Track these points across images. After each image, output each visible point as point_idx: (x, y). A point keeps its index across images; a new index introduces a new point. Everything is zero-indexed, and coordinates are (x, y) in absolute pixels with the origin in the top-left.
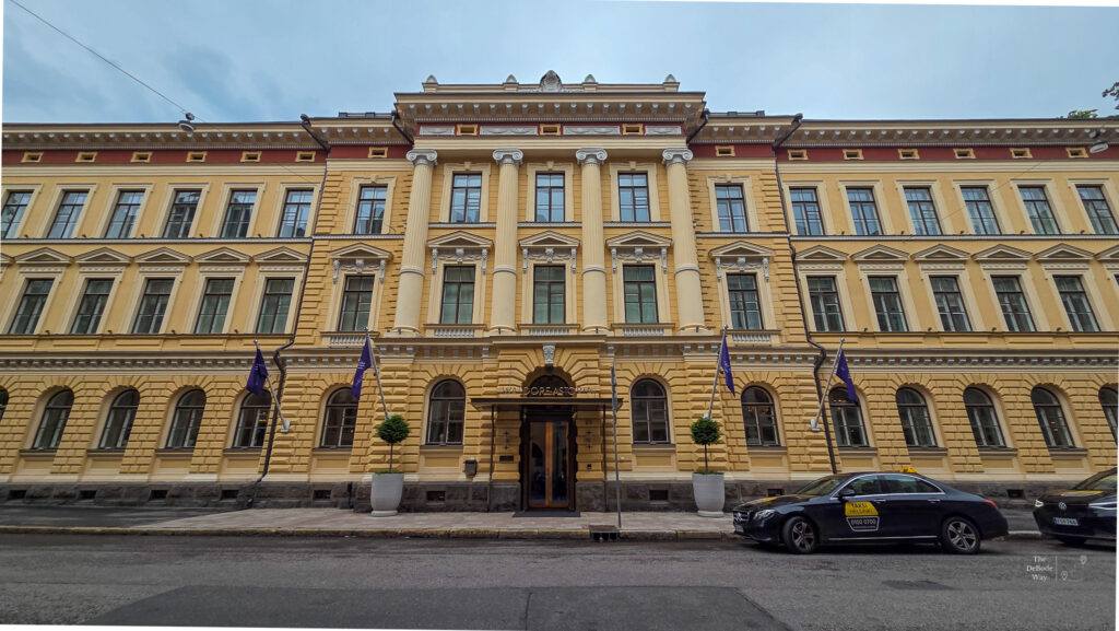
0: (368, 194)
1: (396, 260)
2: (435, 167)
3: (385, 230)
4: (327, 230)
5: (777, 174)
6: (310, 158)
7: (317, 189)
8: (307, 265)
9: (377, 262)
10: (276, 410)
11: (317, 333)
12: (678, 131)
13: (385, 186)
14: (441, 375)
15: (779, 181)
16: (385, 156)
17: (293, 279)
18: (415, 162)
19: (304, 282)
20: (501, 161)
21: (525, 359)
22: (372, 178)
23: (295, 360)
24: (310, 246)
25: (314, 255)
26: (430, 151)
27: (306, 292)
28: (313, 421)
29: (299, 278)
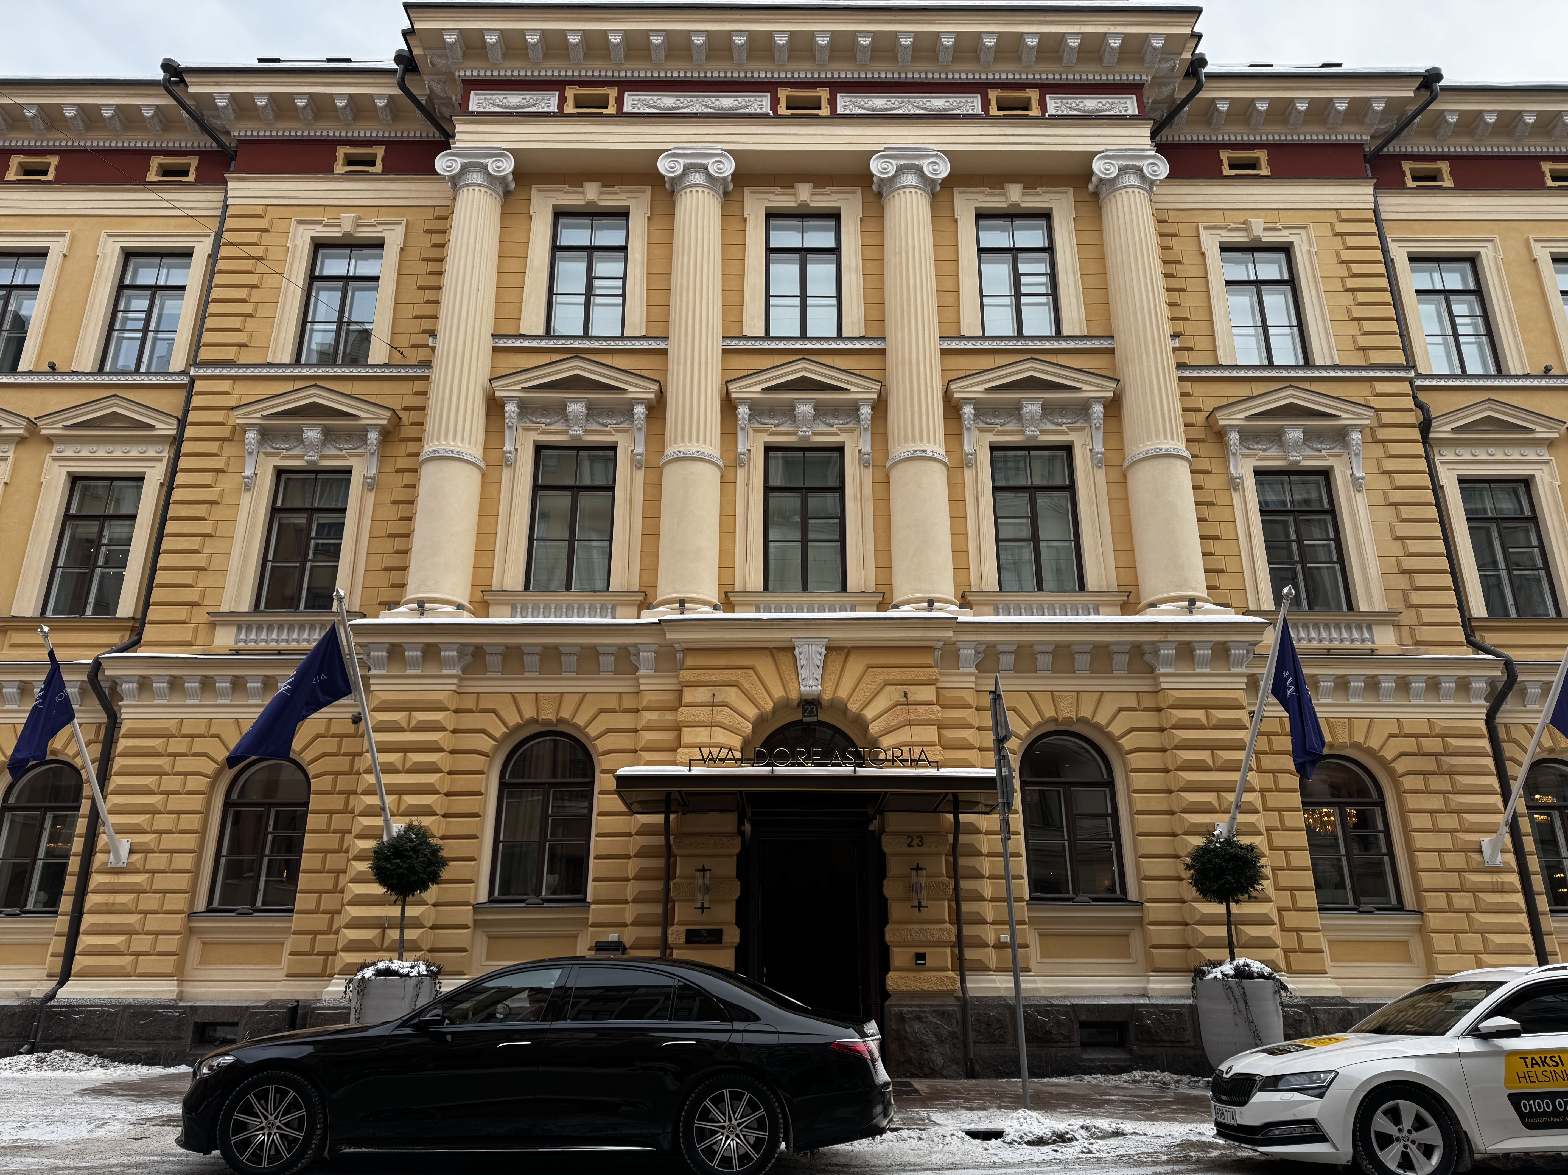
0: (334, 266)
1: (408, 431)
2: (507, 194)
3: (378, 352)
4: (229, 354)
5: (1378, 221)
6: (186, 173)
7: (202, 248)
8: (177, 441)
9: (358, 435)
10: (95, 816)
11: (200, 616)
12: (1129, 106)
13: (378, 245)
14: (533, 721)
15: (1381, 236)
16: (378, 167)
17: (140, 479)
18: (456, 181)
19: (169, 486)
20: (677, 181)
21: (749, 681)
22: (347, 224)
23: (144, 684)
24: (181, 395)
25: (193, 416)
26: (497, 154)
27: (173, 510)
28: (190, 841)
29: (155, 475)
